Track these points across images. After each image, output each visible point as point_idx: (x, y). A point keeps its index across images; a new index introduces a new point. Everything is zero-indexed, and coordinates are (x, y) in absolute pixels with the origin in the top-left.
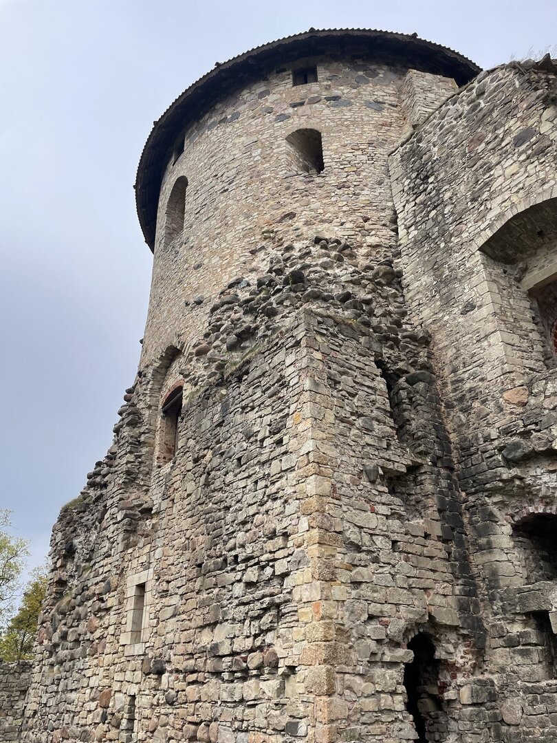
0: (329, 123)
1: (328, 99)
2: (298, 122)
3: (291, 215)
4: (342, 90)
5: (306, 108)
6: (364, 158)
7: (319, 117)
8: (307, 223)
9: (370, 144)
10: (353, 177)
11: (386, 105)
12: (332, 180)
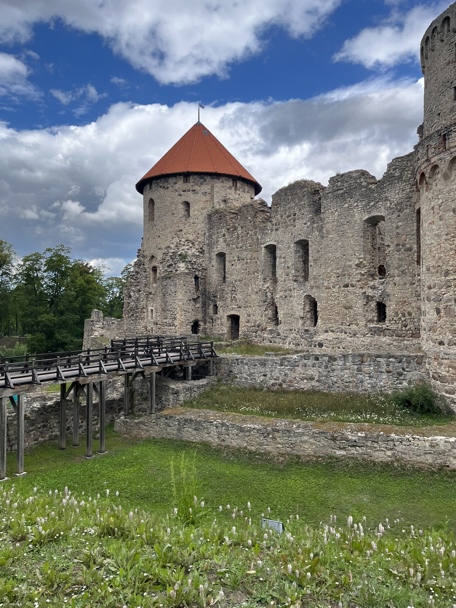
0: (192, 200)
1: (192, 191)
2: (184, 198)
3: (181, 230)
4: (196, 188)
5: (186, 192)
6: (200, 214)
7: (190, 197)
8: (185, 234)
9: (202, 209)
10: (196, 220)
11: (208, 194)
12: (192, 221)
